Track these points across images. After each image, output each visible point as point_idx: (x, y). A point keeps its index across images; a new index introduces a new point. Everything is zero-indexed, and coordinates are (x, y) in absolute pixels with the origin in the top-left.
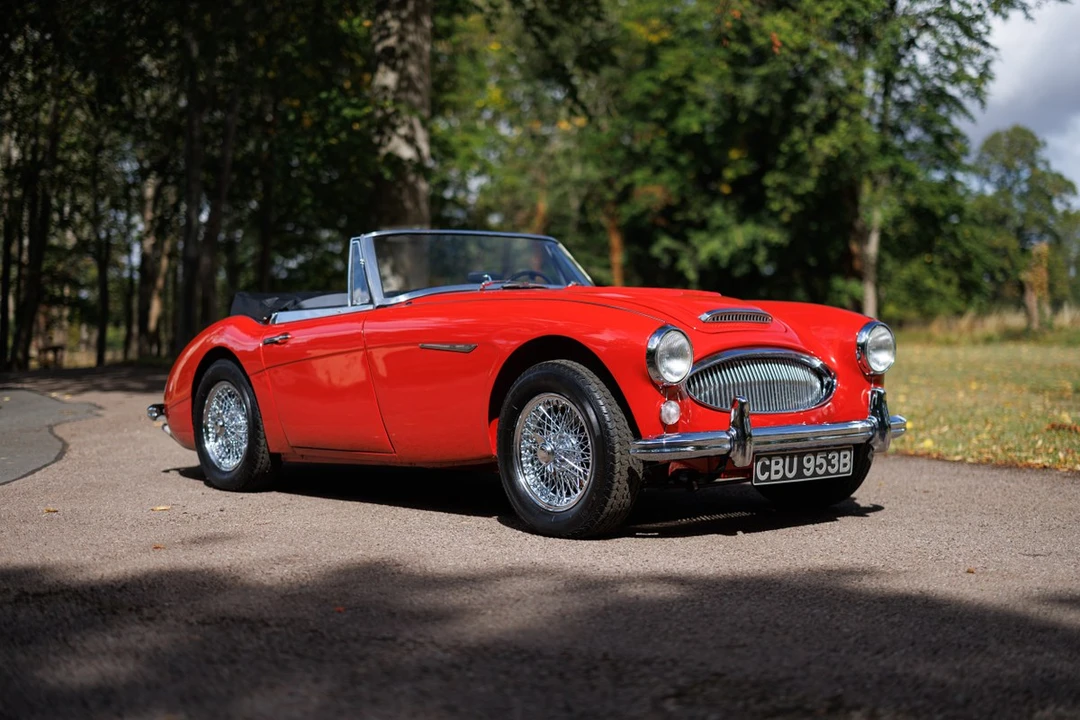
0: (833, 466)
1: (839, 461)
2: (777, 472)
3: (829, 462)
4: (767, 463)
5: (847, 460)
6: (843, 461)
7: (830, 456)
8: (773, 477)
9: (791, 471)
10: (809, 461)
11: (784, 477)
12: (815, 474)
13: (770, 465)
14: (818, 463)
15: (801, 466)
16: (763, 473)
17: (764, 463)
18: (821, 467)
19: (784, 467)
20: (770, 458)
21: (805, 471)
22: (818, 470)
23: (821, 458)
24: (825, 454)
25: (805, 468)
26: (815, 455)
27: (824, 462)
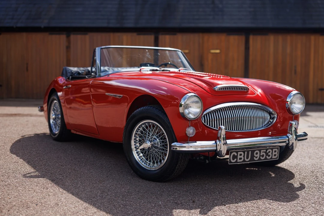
0: (269, 156)
1: (272, 153)
2: (240, 159)
3: (267, 154)
4: (236, 155)
5: (276, 153)
6: (274, 153)
7: (268, 152)
8: (239, 161)
9: (247, 158)
10: (257, 154)
11: (244, 161)
12: (260, 159)
13: (237, 156)
14: (261, 155)
15: (253, 156)
16: (233, 159)
17: (234, 155)
18: (263, 156)
19: (244, 156)
20: (237, 152)
21: (255, 158)
22: (261, 157)
23: (263, 152)
24: (265, 151)
25: (255, 157)
26: (260, 151)
27: (264, 154)
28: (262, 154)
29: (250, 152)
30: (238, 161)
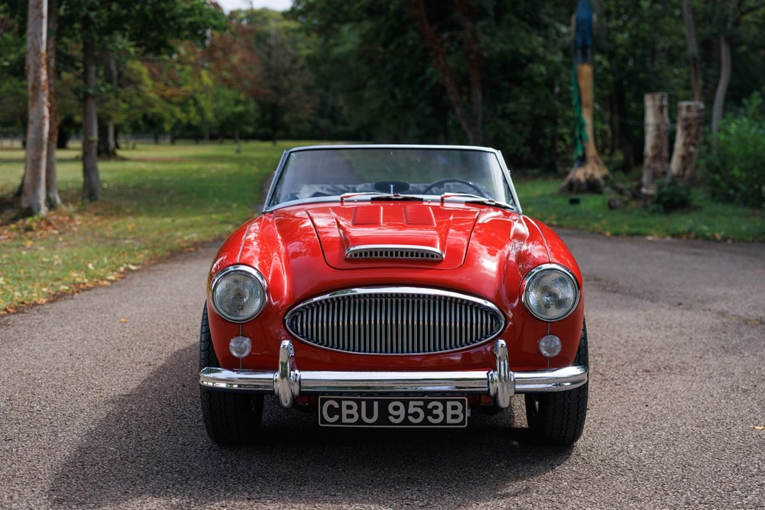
0: (436, 416)
1: (445, 411)
2: (350, 416)
3: (428, 412)
4: (336, 405)
5: (459, 412)
6: (450, 412)
7: (430, 406)
8: (345, 420)
9: (370, 415)
10: (396, 408)
11: (360, 421)
12: (406, 421)
13: (340, 409)
15: (384, 414)
16: (331, 416)
17: (331, 407)
18: (416, 415)
19: (359, 411)
20: (339, 402)
21: (391, 418)
22: (411, 418)
23: (414, 406)
24: (421, 403)
25: (391, 415)
26: (406, 404)
27: (420, 411)
28: (411, 410)
29: (376, 404)
30: (343, 421)
